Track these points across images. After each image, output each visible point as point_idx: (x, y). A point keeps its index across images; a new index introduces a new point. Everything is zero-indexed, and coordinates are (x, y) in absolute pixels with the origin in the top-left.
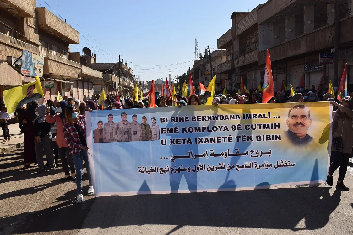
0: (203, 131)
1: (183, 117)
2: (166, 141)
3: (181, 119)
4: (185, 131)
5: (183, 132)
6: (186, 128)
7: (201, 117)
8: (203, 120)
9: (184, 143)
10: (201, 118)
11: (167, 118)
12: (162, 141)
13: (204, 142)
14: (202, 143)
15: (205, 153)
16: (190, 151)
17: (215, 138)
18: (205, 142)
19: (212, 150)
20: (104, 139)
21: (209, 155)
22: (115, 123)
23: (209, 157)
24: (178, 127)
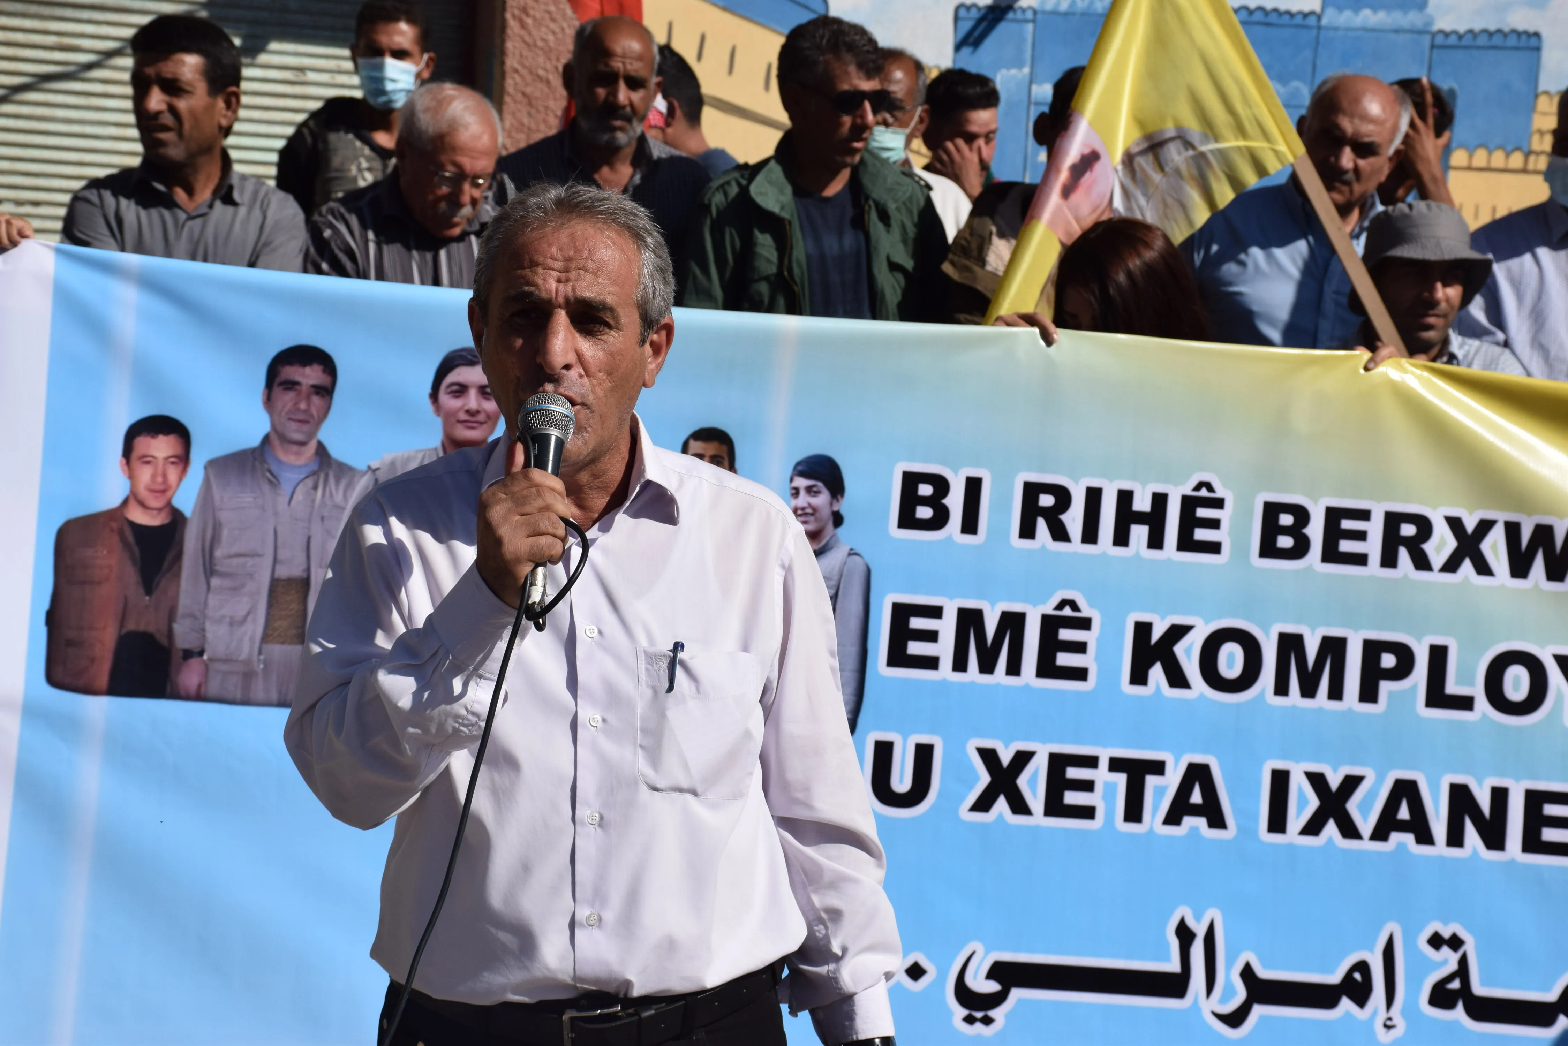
0: (1369, 694)
1: (1160, 500)
2: (924, 754)
3: (1140, 518)
4: (1157, 673)
5: (1139, 677)
6: (1178, 632)
7: (1364, 515)
8: (1389, 560)
9: (1134, 812)
10: (1375, 528)
11: (973, 486)
12: (883, 752)
13: (1366, 824)
14: (1349, 830)
15: (1362, 967)
16: (1198, 918)
17: (1500, 796)
18: (1380, 833)
19: (1455, 943)
20: (188, 654)
21: (1413, 991)
22: (344, 470)
23: (1410, 1012)
24: (1086, 611)
